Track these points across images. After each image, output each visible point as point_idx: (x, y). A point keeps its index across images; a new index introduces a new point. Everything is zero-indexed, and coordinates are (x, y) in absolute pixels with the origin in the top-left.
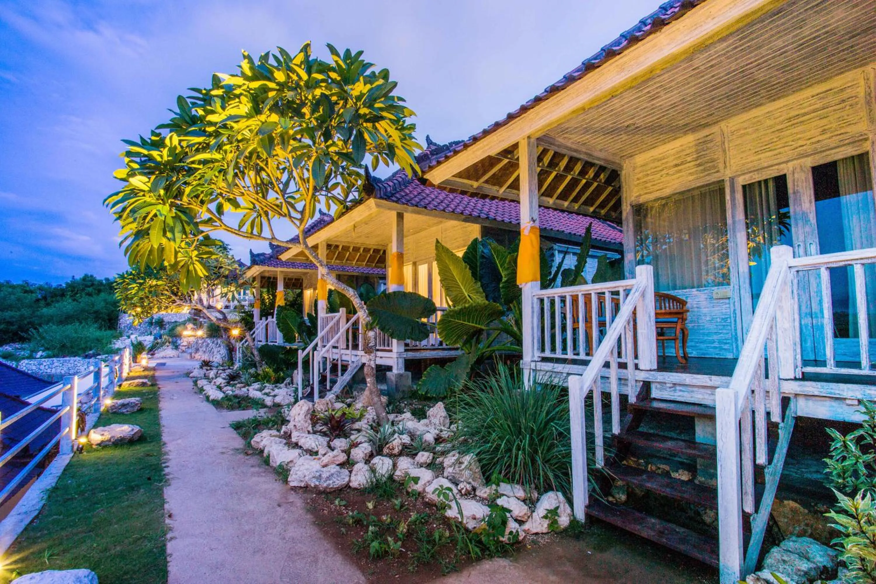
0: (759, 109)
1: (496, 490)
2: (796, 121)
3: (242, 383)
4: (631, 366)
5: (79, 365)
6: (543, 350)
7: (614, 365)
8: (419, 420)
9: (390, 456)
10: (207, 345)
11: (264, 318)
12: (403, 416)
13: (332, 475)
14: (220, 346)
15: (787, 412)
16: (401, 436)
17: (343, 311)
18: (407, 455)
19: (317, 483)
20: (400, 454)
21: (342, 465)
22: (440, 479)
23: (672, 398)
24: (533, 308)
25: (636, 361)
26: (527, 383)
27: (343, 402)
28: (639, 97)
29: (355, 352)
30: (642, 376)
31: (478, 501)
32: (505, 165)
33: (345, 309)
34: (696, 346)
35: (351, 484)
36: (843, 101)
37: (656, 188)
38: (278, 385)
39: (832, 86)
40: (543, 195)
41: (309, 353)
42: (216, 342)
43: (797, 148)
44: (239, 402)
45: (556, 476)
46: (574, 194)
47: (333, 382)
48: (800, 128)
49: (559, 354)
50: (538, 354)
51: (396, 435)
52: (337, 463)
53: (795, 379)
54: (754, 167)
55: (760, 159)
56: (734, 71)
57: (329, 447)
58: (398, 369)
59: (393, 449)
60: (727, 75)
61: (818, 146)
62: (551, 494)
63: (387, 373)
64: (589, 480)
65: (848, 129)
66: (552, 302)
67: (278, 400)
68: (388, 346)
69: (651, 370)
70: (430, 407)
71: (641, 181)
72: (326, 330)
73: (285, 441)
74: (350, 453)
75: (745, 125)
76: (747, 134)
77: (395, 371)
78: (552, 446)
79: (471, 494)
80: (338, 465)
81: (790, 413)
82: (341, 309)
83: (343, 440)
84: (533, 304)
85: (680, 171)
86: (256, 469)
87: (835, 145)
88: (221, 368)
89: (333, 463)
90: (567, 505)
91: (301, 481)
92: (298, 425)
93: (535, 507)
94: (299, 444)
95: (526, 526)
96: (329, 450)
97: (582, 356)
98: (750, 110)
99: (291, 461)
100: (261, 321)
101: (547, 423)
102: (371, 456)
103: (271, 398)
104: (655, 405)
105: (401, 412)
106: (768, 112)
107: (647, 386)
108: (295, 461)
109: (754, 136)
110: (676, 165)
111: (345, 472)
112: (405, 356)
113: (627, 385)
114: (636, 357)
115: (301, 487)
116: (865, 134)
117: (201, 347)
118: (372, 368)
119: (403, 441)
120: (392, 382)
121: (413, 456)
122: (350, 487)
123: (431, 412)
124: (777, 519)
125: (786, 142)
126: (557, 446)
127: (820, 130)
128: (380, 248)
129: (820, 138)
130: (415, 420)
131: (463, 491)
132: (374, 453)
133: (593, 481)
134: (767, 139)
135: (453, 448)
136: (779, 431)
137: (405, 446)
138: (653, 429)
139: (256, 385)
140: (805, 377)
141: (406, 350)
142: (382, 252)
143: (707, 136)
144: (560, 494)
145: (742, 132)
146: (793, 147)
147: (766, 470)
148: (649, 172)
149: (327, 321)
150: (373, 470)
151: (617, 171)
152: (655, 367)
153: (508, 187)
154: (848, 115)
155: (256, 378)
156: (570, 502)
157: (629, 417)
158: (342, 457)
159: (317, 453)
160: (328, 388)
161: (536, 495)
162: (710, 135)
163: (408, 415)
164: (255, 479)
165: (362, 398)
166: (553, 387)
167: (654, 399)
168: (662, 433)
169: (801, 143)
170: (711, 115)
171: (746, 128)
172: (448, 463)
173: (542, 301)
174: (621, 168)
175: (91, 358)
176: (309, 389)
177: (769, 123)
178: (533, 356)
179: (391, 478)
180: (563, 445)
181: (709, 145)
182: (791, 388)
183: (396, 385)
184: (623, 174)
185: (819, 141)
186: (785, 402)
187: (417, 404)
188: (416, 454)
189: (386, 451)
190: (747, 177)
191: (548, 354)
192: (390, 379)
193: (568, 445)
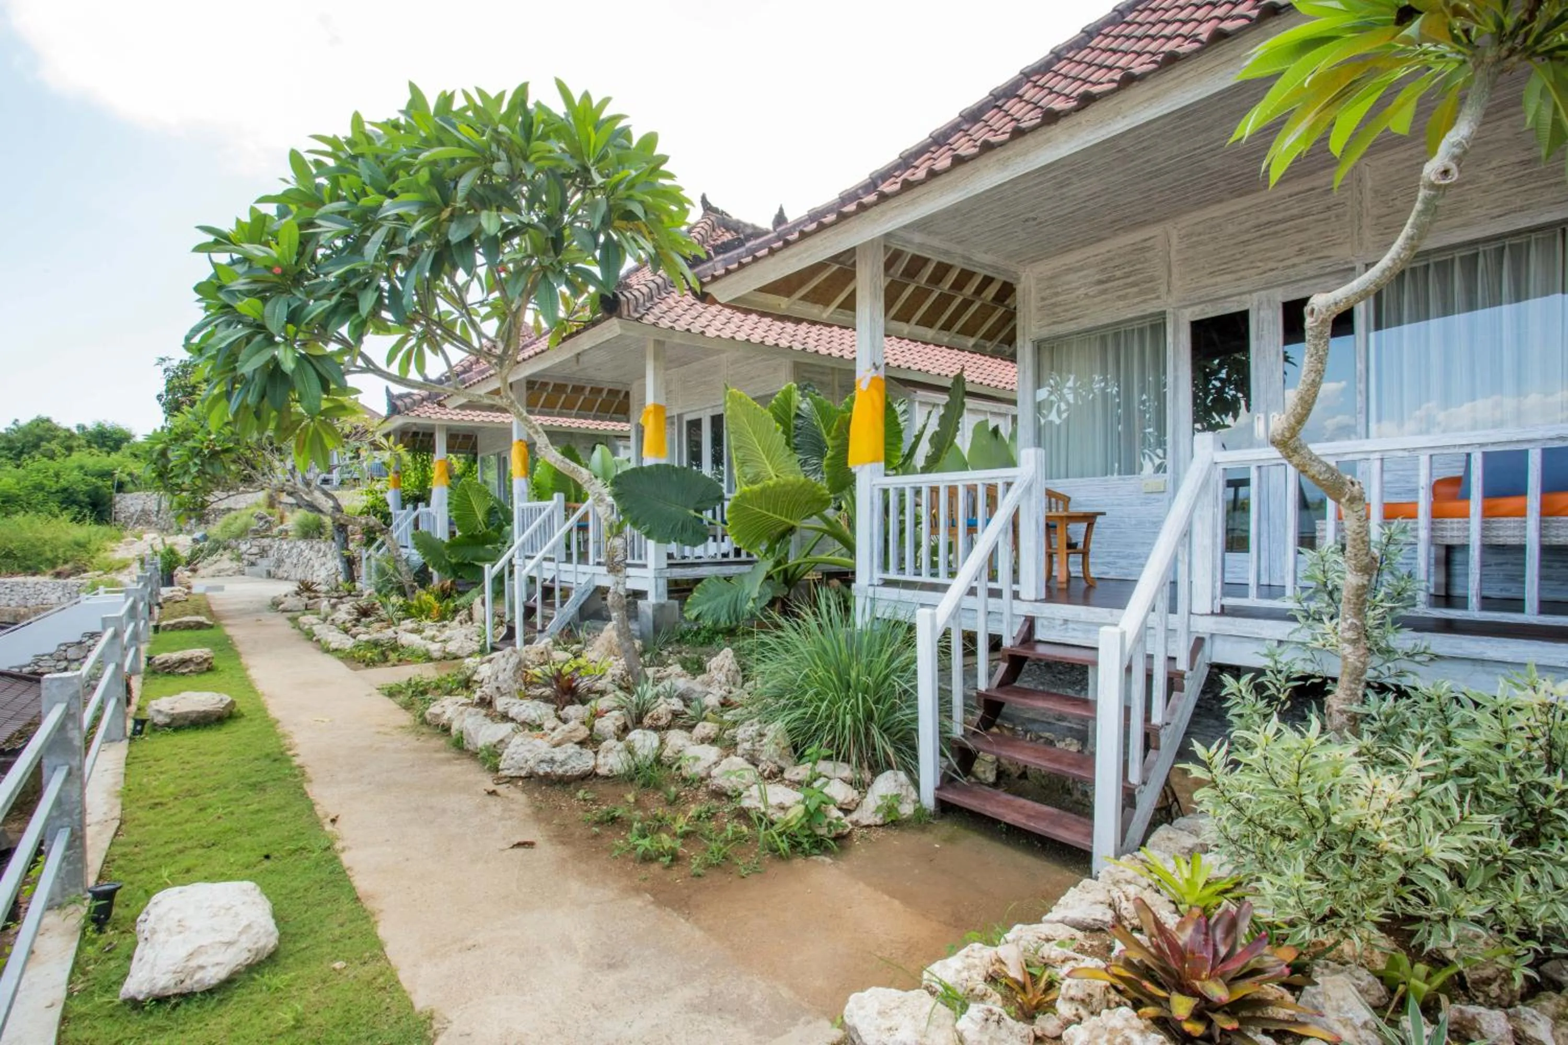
0: (1218, 206)
1: (812, 769)
2: (1266, 231)
3: (383, 621)
4: (1007, 594)
5: (45, 590)
6: (885, 567)
7: (982, 593)
8: (694, 676)
9: (656, 729)
10: (300, 554)
11: (409, 506)
12: (669, 670)
13: (570, 757)
14: (325, 555)
15: (1199, 657)
16: (669, 700)
17: (558, 498)
18: (681, 727)
19: (549, 770)
20: (669, 727)
21: (582, 743)
22: (733, 758)
23: (1063, 640)
24: (872, 503)
25: (1015, 587)
26: (861, 619)
27: (566, 650)
28: (1041, 183)
29: (582, 568)
30: (1023, 609)
31: (787, 786)
32: (834, 273)
33: (562, 495)
34: (1115, 563)
35: (598, 771)
36: (1329, 208)
37: (1069, 315)
38: (446, 622)
39: (1315, 184)
40: (894, 318)
41: (503, 569)
42: (316, 548)
43: (1265, 272)
44: (383, 653)
45: (898, 750)
46: (944, 318)
47: (547, 618)
48: (1270, 243)
49: (908, 577)
50: (878, 575)
51: (661, 699)
52: (576, 740)
53: (1213, 613)
54: (1207, 295)
55: (1216, 284)
56: (1178, 156)
57: (559, 718)
58: (657, 596)
59: (659, 719)
60: (1166, 161)
61: (1291, 272)
62: (889, 773)
63: (639, 602)
64: (942, 754)
65: (1332, 252)
66: (901, 495)
67: (452, 647)
68: (640, 557)
69: (1036, 601)
70: (711, 656)
71: (1047, 302)
72: (528, 532)
73: (484, 712)
74: (593, 726)
75: (1200, 228)
76: (1200, 243)
77: (652, 599)
78: (893, 708)
79: (776, 775)
80: (577, 743)
81: (1204, 659)
82: (555, 495)
83: (578, 707)
84: (872, 498)
85: (1104, 292)
86: (443, 755)
87: (1315, 273)
88: (336, 595)
89: (570, 740)
90: (911, 789)
91: (522, 768)
92: (504, 687)
93: (866, 792)
94: (510, 715)
95: (854, 816)
96: (560, 723)
97: (942, 579)
98: (1206, 207)
99: (502, 741)
100: (404, 512)
101: (887, 677)
102: (625, 729)
103: (439, 645)
104: (1041, 650)
105: (663, 664)
106: (1232, 213)
107: (1030, 622)
108: (507, 740)
109: (1211, 247)
110: (1100, 282)
111: (588, 753)
112: (668, 575)
113: (1001, 621)
114: (1016, 581)
115: (521, 777)
116: (1351, 262)
117: (288, 557)
118: (621, 596)
119: (674, 708)
120: (648, 617)
121: (690, 728)
122: (596, 775)
123: (713, 663)
124: (1178, 795)
125: (1252, 262)
126: (901, 709)
127: (1297, 248)
128: (619, 387)
129: (1296, 260)
130: (689, 676)
131: (766, 773)
132: (630, 724)
133: (948, 754)
134: (1227, 254)
135: (751, 715)
136: (1185, 682)
137: (676, 715)
138: (1043, 684)
139: (408, 624)
140: (1224, 611)
141: (670, 566)
142: (622, 395)
143: (1146, 240)
144: (902, 776)
145: (1195, 239)
146: (1260, 270)
147: (1162, 731)
148: (1059, 290)
149: (531, 514)
150: (631, 751)
151: (1011, 285)
152: (1043, 596)
153: (839, 307)
154: (1333, 231)
155: (408, 612)
156: (916, 784)
157: (1003, 667)
158: (583, 732)
159: (540, 727)
160: (539, 627)
161: (867, 775)
162: (1150, 238)
163: (677, 668)
164: (445, 769)
165: (598, 643)
166: (898, 623)
167: (1040, 642)
168: (1055, 691)
169: (1272, 265)
170: (1149, 211)
171: (1200, 234)
172: (743, 736)
173: (886, 492)
174: (1018, 279)
175: (68, 576)
176: (503, 631)
177: (1231, 229)
178: (871, 578)
179: (658, 760)
180: (909, 707)
181: (1148, 255)
182: (1204, 626)
183: (654, 622)
184: (1020, 288)
185: (1294, 265)
186: (1199, 643)
187: (688, 652)
188: (693, 727)
189: (647, 721)
190: (1197, 309)
191: (893, 575)
192: (644, 612)
193: (914, 706)
